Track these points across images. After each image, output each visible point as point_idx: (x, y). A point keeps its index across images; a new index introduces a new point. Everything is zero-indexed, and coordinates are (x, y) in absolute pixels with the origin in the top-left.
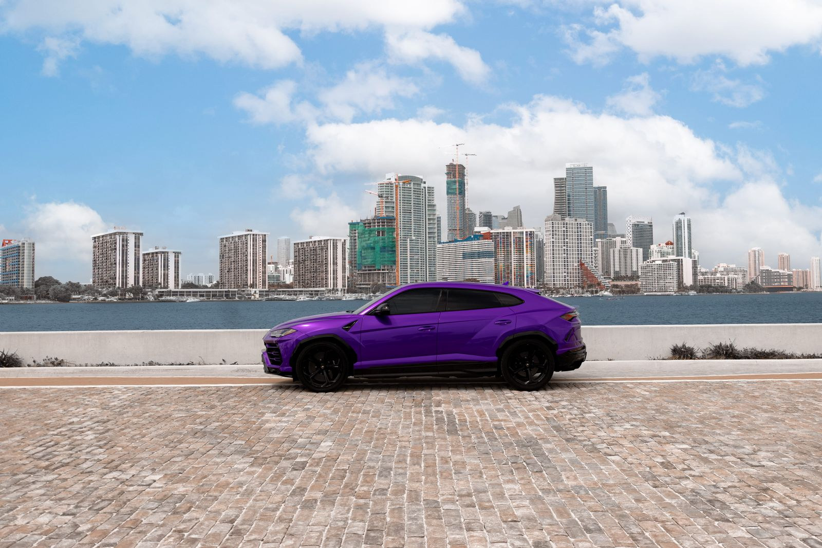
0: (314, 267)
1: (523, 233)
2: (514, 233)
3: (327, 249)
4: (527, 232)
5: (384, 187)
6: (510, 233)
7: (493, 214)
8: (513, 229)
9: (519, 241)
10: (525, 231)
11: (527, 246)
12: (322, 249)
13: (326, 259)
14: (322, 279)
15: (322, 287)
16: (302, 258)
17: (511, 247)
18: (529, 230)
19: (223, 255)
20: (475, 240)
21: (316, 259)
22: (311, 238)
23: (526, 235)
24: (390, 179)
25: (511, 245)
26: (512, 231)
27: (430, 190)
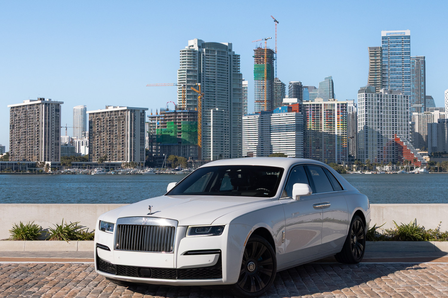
0: (110, 139)
1: (334, 105)
2: (325, 105)
3: (124, 119)
4: (338, 104)
5: (187, 55)
6: (321, 105)
7: (304, 85)
8: (324, 101)
9: (330, 114)
10: (336, 103)
11: (338, 119)
12: (119, 120)
13: (123, 130)
14: (119, 152)
15: (119, 160)
16: (98, 129)
17: (321, 120)
18: (340, 102)
19: (13, 126)
20: (283, 112)
21: (113, 131)
22: (107, 108)
23: (338, 107)
24: (193, 46)
25: (321, 118)
26: (323, 103)
27: (235, 58)
